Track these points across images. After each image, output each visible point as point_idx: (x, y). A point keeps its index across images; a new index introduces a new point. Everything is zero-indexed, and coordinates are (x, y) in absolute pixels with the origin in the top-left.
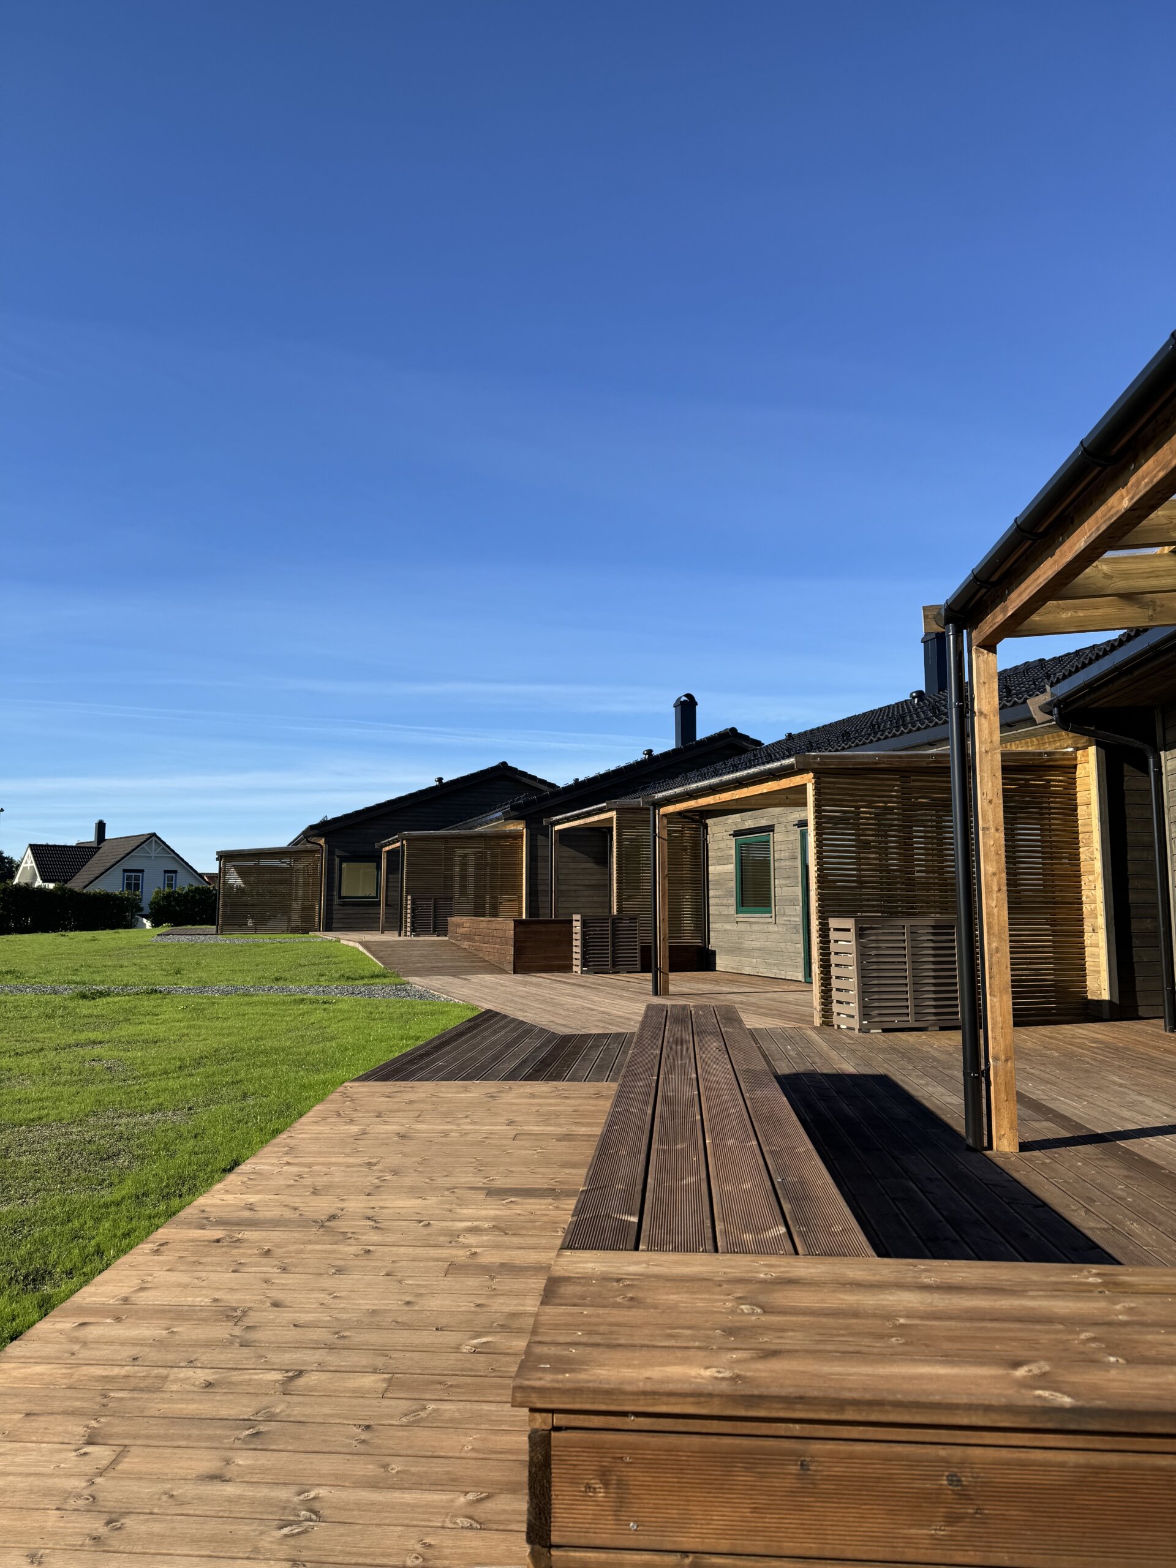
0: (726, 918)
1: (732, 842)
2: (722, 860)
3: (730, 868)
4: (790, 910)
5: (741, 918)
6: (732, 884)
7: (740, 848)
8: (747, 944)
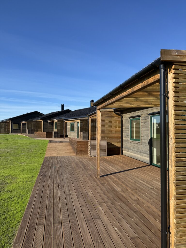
0: (69, 132)
1: (70, 124)
2: (69, 126)
3: (70, 127)
4: (76, 131)
5: (71, 132)
6: (70, 128)
7: (71, 125)
8: (71, 134)
